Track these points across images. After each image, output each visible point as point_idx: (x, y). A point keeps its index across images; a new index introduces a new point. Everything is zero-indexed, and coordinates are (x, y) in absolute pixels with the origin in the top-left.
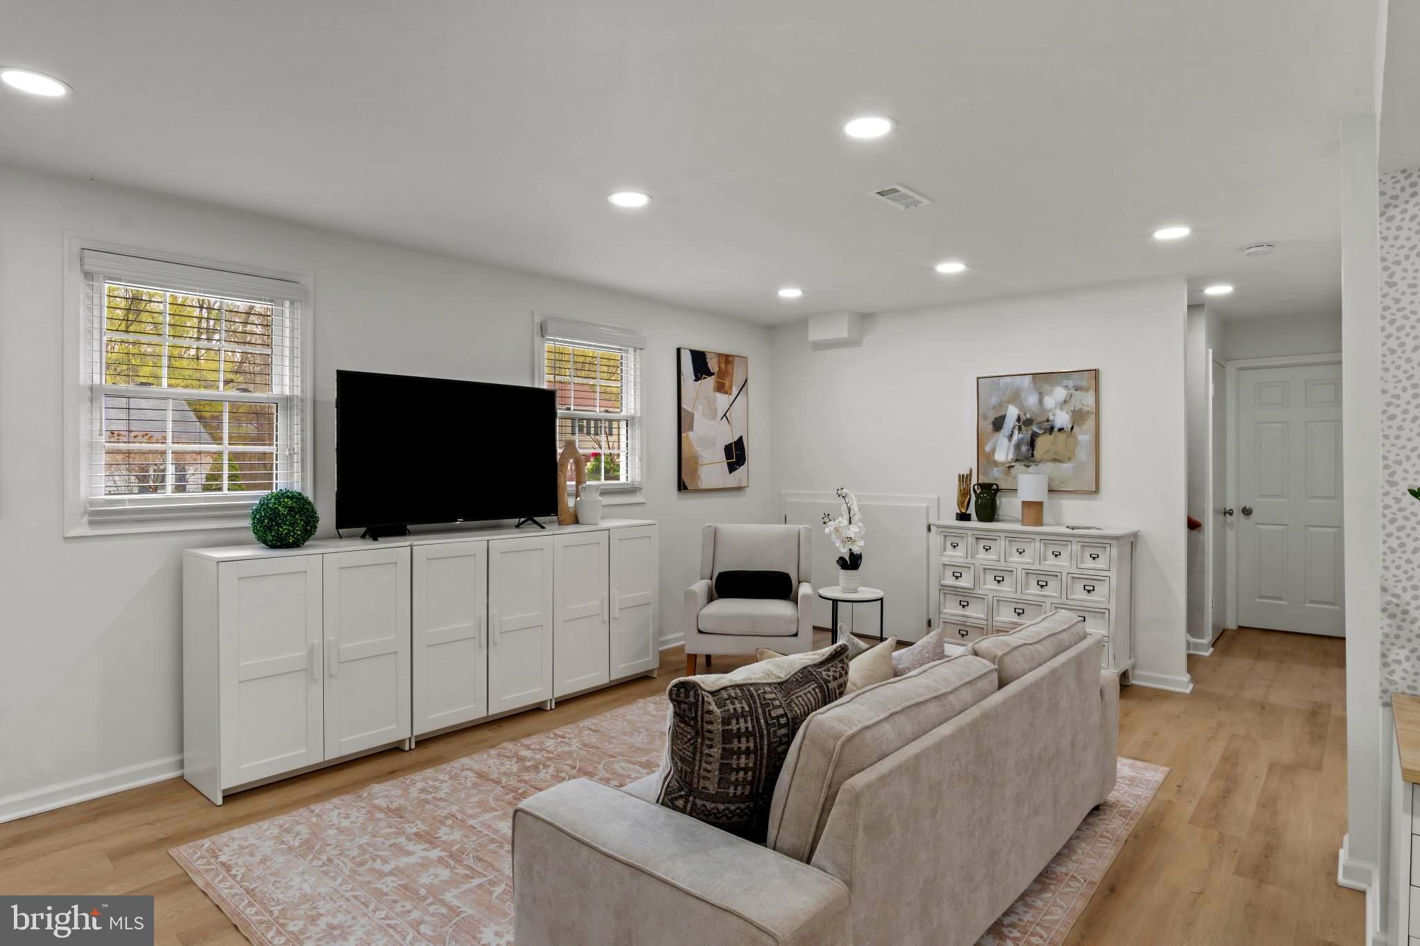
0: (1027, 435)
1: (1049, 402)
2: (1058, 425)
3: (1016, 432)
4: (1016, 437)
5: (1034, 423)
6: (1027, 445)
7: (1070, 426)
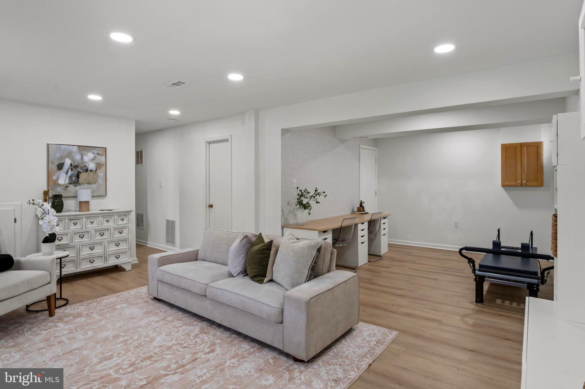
0: (75, 172)
1: (86, 158)
2: (90, 169)
3: (70, 171)
4: (70, 173)
5: (79, 167)
6: (75, 177)
7: (95, 169)
